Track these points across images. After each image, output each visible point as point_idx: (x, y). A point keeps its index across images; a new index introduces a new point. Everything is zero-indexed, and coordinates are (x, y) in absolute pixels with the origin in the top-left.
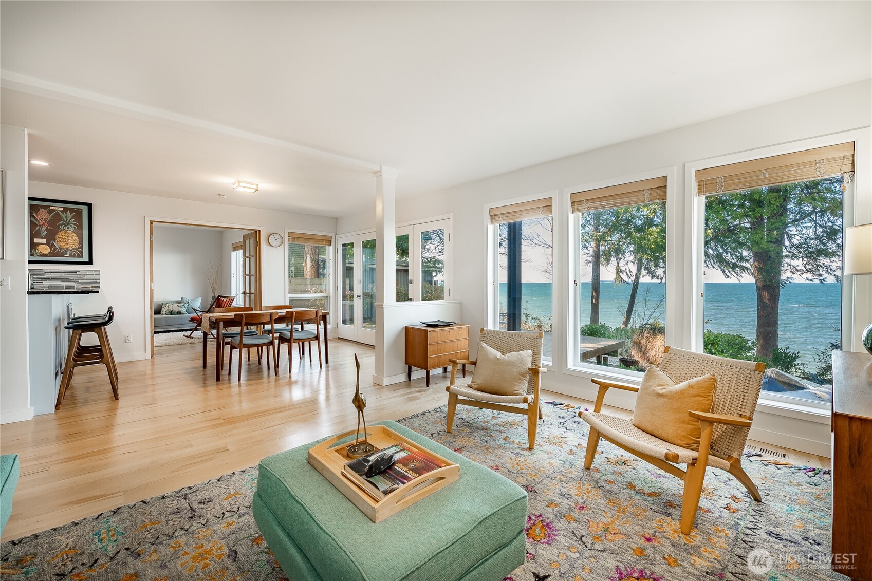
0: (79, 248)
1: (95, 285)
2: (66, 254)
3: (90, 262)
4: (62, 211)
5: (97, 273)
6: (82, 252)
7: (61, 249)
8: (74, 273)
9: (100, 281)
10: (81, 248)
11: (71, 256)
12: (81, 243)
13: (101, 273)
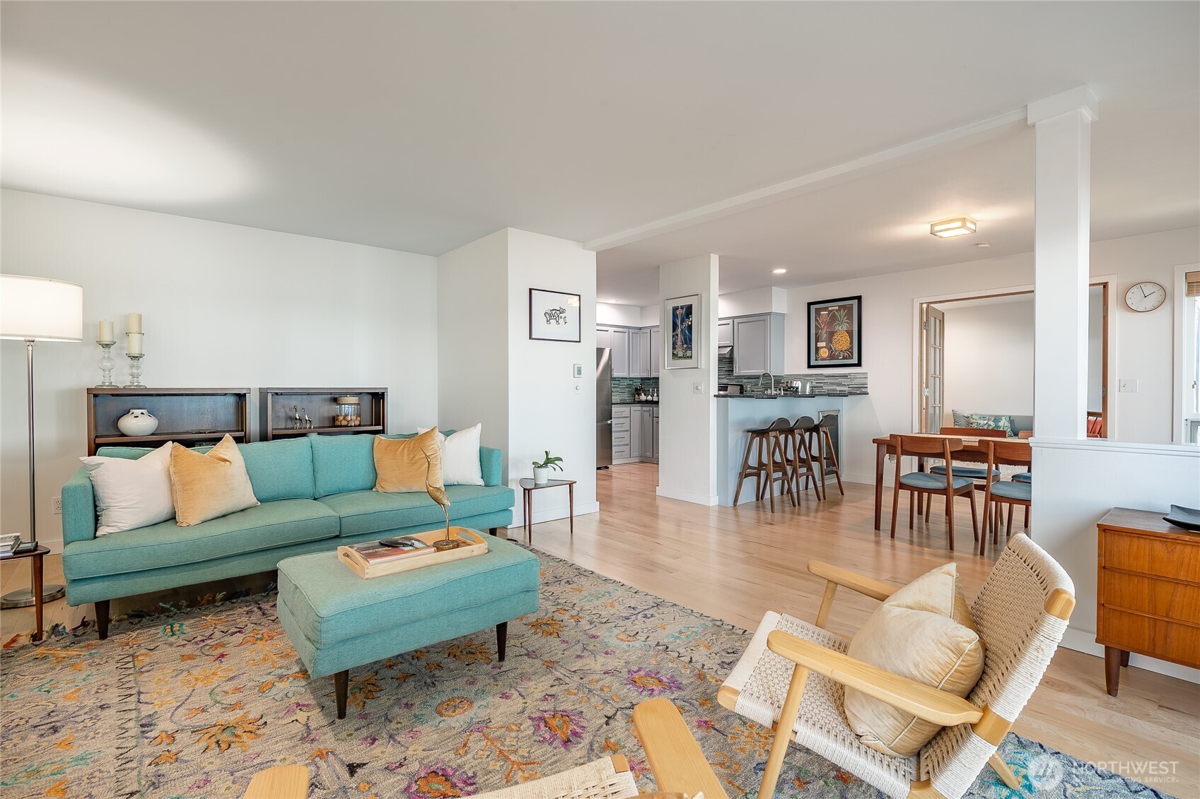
0: (850, 348)
1: (864, 390)
2: (840, 356)
3: (859, 364)
4: (837, 310)
5: (865, 376)
6: (852, 353)
7: (836, 351)
8: (845, 376)
9: (868, 386)
10: (852, 348)
11: (844, 358)
12: (851, 343)
13: (869, 376)
